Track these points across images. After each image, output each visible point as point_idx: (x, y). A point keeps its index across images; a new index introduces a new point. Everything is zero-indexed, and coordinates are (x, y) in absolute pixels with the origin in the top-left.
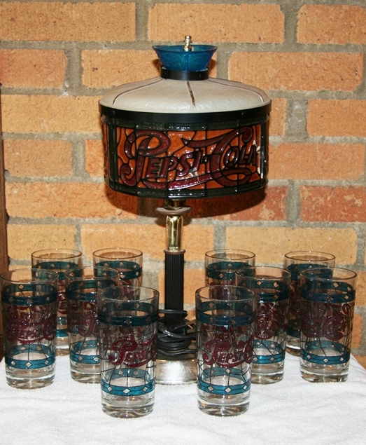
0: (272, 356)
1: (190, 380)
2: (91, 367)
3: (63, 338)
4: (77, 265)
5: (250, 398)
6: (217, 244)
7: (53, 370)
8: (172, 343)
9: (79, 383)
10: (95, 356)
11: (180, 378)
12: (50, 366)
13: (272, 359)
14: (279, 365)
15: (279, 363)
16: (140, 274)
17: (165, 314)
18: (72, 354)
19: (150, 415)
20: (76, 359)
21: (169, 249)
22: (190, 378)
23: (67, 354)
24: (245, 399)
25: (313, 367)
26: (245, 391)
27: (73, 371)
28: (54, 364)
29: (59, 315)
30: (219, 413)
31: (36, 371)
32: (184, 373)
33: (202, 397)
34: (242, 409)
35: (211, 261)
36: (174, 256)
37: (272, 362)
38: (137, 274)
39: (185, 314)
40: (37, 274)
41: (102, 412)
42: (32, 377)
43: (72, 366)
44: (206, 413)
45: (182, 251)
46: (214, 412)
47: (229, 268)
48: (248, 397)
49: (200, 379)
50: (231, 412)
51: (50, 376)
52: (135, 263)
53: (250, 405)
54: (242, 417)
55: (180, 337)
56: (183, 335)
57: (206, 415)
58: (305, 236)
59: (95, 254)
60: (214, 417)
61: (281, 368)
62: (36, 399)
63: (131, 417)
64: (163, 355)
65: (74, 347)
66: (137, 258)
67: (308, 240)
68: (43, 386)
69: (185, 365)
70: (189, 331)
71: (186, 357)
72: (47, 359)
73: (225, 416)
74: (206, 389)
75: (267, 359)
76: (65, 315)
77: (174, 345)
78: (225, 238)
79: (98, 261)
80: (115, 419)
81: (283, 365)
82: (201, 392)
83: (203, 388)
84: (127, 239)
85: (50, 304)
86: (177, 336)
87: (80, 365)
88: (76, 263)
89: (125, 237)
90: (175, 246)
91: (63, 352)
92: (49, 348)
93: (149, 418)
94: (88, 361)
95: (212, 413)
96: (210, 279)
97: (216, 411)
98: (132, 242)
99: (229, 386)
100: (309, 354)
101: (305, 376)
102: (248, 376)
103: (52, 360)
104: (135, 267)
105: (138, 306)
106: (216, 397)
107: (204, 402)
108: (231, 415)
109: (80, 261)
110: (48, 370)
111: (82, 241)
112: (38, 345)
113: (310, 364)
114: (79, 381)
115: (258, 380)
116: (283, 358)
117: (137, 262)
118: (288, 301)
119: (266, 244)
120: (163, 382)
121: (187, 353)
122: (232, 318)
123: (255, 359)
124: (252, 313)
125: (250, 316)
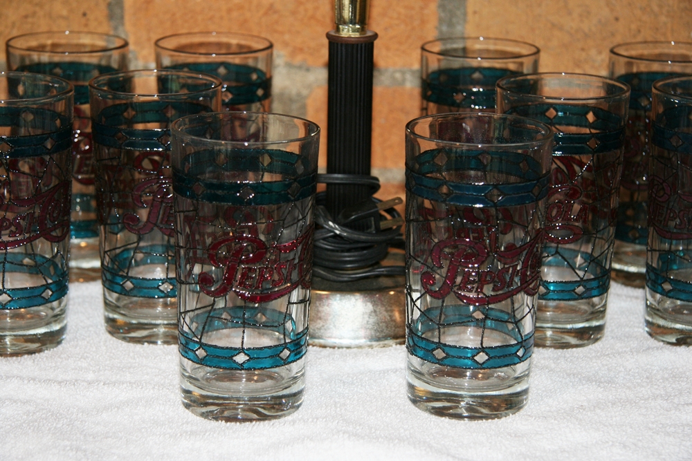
0: (582, 282)
1: (386, 338)
2: (154, 306)
3: (83, 244)
4: (117, 71)
5: (531, 380)
6: (444, 28)
7: (63, 312)
8: (343, 251)
9: (124, 344)
10: (164, 281)
11: (362, 333)
12: (55, 304)
13: (580, 289)
14: (593, 305)
15: (596, 300)
16: (268, 94)
17: (328, 184)
18: (109, 276)
19: (296, 415)
20: (118, 288)
21: (338, 30)
22: (386, 332)
23: (93, 279)
24: (518, 379)
25: (678, 311)
26: (521, 359)
27: (111, 315)
28: (65, 299)
29: (76, 187)
30: (459, 411)
31: (21, 316)
32: (372, 320)
33: (418, 374)
34: (511, 403)
35: (434, 65)
36: (349, 45)
37: (580, 297)
38: (260, 92)
39: (375, 186)
40: (21, 89)
41: (182, 408)
42: (12, 329)
43: (107, 304)
44: (427, 410)
45: (369, 34)
46: (445, 407)
47: (476, 83)
48: (526, 375)
49: (413, 333)
50: (485, 411)
51: (56, 327)
52: (255, 70)
53: (531, 396)
54: (510, 421)
55: (363, 237)
56: (370, 233)
57: (426, 415)
58: (656, 9)
59: (162, 44)
60: (446, 420)
61: (600, 313)
62: (21, 378)
63: (251, 420)
64: (324, 278)
65: (113, 260)
66: (260, 55)
67: (663, 19)
68: (40, 351)
69: (374, 304)
70: (383, 225)
71: (375, 284)
72: (47, 286)
73: (471, 418)
74: (427, 356)
75: (566, 291)
76: (91, 189)
77: (347, 257)
78: (465, 14)
79: (167, 62)
80: (214, 423)
81: (605, 306)
82: (416, 361)
83: (421, 353)
84: (235, 14)
85: (55, 156)
86: (356, 236)
87: (126, 301)
88: (115, 65)
89: (229, 11)
90: (353, 22)
91: (87, 276)
92: (52, 261)
93: (294, 422)
94: (145, 290)
95: (440, 412)
96: (431, 105)
97: (450, 408)
98: (245, 21)
99: (483, 349)
100: (667, 280)
101: (655, 331)
102: (528, 326)
103: (61, 291)
104: (254, 77)
105: (266, 160)
106: (449, 375)
107: (421, 386)
108: (486, 417)
109: (124, 61)
110: (50, 313)
111: (127, 18)
112: (27, 255)
113: (668, 303)
114: (124, 339)
115: (545, 338)
116: (604, 289)
117: (261, 66)
118: (620, 153)
119: (561, 28)
120: (322, 341)
121: (377, 276)
122: (494, 188)
123: (542, 289)
124: (541, 178)
125: (538, 182)
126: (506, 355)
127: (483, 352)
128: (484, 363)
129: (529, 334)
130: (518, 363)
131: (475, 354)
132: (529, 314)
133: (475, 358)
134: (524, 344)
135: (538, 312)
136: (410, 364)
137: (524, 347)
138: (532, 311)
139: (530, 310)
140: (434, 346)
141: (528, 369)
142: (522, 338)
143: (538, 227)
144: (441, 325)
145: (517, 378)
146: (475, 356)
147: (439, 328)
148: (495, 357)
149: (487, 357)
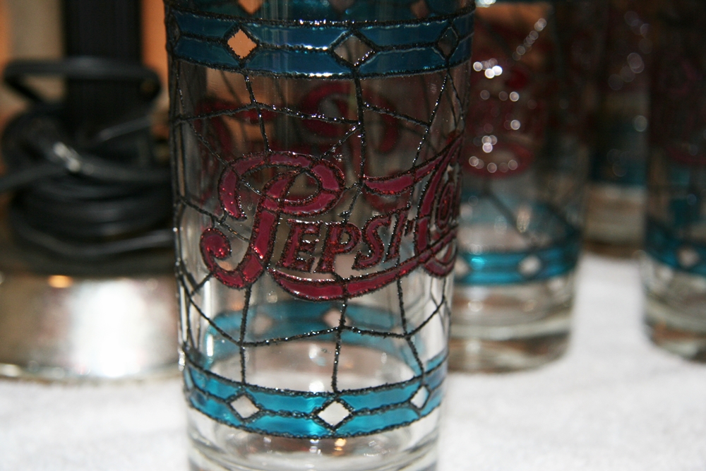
26: (420, 413)
102: (433, 341)
122: (351, 32)
123: (460, 267)
124: (456, 15)
125: (449, 23)
126: (388, 407)
127: (338, 401)
128: (340, 424)
129: (436, 357)
130: (413, 421)
131: (320, 406)
132: (436, 317)
133: (321, 415)
134: (425, 379)
135: (452, 310)
136: (193, 428)
137: (426, 386)
138: (442, 309)
139: (438, 308)
140: (233, 390)
141: (436, 429)
142: (422, 369)
143: (452, 127)
144: (245, 344)
145: (415, 449)
146: (320, 410)
147: (242, 352)
148: (363, 411)
149: (346, 413)
